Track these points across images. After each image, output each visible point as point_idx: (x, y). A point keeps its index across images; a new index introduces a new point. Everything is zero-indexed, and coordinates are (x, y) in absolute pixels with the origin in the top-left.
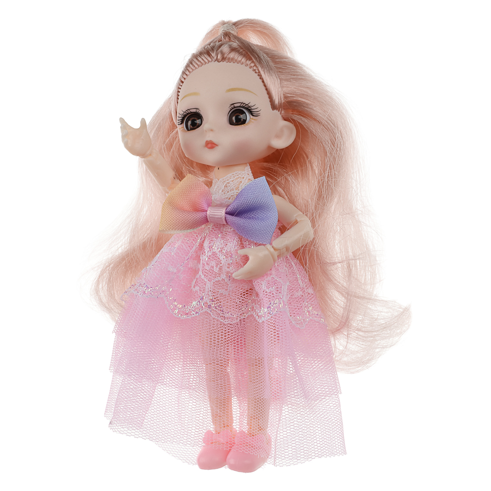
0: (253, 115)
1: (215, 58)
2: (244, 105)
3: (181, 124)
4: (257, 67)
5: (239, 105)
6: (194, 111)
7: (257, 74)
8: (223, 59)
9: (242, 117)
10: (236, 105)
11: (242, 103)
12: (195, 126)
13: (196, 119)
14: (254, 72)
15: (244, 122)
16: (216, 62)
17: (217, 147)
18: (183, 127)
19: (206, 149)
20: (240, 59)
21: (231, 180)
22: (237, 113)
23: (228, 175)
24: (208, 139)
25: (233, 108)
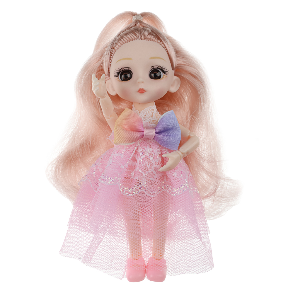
0: (165, 74)
1: (140, 37)
2: (160, 67)
3: (117, 76)
4: (164, 44)
5: (157, 67)
6: (127, 69)
7: (164, 49)
8: (145, 38)
9: (158, 74)
10: (155, 67)
11: (159, 66)
12: (126, 79)
13: (127, 73)
14: (162, 47)
15: (159, 77)
16: (140, 40)
17: (145, 92)
18: (119, 78)
19: (138, 93)
20: (154, 39)
21: (148, 111)
22: (155, 72)
23: (146, 108)
24: (142, 88)
25: (153, 69)
